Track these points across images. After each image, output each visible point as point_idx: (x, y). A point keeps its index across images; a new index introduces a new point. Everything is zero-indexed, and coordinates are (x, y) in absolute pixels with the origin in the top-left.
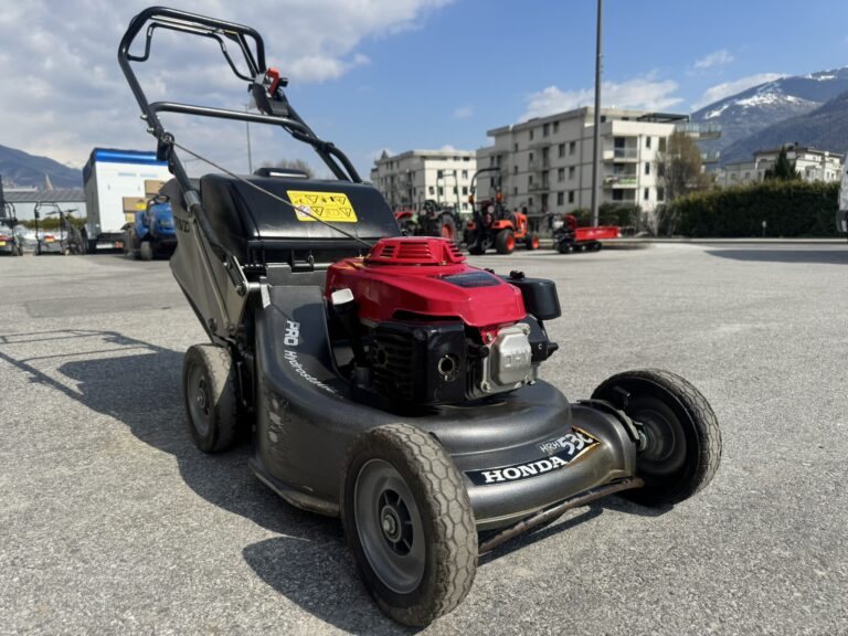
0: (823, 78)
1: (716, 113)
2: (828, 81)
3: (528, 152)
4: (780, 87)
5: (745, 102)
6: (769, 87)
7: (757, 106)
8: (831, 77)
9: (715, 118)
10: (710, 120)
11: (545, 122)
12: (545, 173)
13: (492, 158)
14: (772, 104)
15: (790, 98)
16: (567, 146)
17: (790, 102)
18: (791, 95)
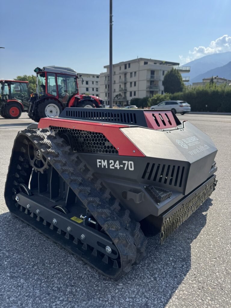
11: (125, 63)
12: (125, 84)
13: (106, 77)
16: (133, 73)
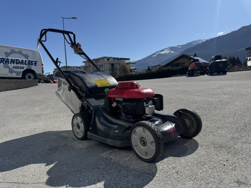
0: (179, 47)
1: (155, 56)
2: (180, 47)
3: (93, 67)
4: (170, 49)
5: (162, 53)
6: (167, 49)
7: (164, 54)
8: (181, 47)
9: (155, 57)
10: (154, 57)
11: (96, 60)
13: (84, 68)
14: (168, 53)
15: (172, 52)
16: (101, 66)
17: (172, 53)
18: (173, 51)
